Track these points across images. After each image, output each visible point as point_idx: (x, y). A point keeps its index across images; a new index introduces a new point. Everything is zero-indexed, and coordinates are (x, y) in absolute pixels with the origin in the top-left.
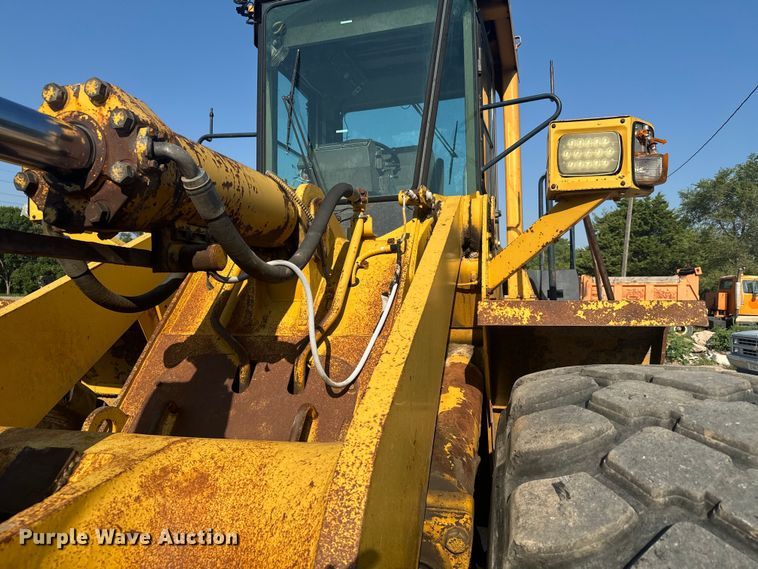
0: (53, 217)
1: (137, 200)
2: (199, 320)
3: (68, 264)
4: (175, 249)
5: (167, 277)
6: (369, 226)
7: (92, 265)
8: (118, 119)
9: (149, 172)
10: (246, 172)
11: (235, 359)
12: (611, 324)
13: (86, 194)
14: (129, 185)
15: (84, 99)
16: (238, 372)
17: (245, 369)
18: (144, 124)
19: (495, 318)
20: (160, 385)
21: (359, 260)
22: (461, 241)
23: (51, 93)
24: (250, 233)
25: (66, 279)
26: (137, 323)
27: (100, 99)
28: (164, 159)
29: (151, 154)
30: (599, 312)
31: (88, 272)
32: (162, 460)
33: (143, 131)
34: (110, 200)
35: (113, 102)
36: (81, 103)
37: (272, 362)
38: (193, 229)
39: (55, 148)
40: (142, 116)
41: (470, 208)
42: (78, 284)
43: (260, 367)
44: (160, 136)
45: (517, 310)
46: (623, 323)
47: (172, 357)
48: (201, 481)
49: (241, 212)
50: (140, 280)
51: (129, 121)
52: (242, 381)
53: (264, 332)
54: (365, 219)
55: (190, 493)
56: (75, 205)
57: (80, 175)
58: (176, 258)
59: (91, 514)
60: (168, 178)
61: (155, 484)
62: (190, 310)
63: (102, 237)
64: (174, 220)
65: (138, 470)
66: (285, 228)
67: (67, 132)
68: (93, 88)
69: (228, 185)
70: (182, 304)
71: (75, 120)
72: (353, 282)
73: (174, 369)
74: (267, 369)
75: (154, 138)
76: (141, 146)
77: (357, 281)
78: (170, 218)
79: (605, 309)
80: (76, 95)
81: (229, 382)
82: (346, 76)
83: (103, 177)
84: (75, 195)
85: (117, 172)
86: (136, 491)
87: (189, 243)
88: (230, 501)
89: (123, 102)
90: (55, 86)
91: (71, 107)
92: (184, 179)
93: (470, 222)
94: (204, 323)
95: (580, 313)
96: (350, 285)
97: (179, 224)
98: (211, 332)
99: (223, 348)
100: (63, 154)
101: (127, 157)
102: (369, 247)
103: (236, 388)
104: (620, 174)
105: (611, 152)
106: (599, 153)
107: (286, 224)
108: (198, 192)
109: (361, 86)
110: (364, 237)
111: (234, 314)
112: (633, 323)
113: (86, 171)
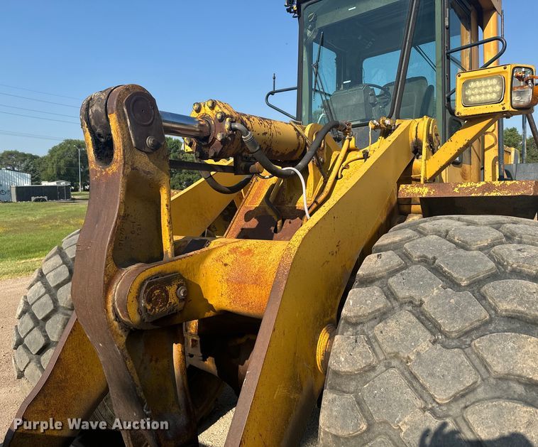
0: (198, 155)
1: (226, 147)
2: (261, 199)
3: (203, 173)
4: (243, 165)
5: (243, 178)
6: (352, 144)
7: (212, 173)
8: (219, 116)
9: (230, 135)
10: (276, 125)
11: (275, 218)
12: (473, 195)
13: (209, 146)
14: (224, 141)
15: (207, 108)
16: (277, 224)
17: (280, 222)
18: (228, 116)
19: (408, 193)
20: (242, 229)
21: (344, 164)
22: (411, 149)
23: (196, 107)
24: (278, 154)
25: (203, 179)
26: (233, 201)
27: (212, 108)
28: (235, 130)
29: (231, 128)
30: (467, 188)
31: (211, 176)
32: (237, 244)
33: (228, 119)
34: (217, 147)
35: (217, 108)
36: (206, 110)
37: (293, 219)
38: (250, 155)
39: (198, 130)
40: (227, 112)
41: (417, 128)
42: (207, 181)
43: (287, 221)
44: (234, 120)
45: (421, 189)
46: (480, 194)
47: (248, 217)
48: (249, 251)
49: (272, 145)
50: (230, 180)
51: (222, 116)
52: (278, 228)
53: (290, 205)
54: (350, 140)
55: (245, 255)
56: (205, 150)
57: (207, 138)
58: (243, 169)
59: (214, 256)
60: (237, 137)
61: (234, 251)
62: (256, 195)
63: (215, 161)
64: (242, 152)
65: (228, 246)
66: (297, 150)
67: (201, 123)
68: (210, 104)
69: (265, 134)
70: (253, 192)
71: (204, 117)
72: (339, 177)
73: (249, 222)
74: (290, 223)
75: (231, 122)
76: (227, 126)
77: (342, 176)
78: (240, 152)
79: (471, 187)
80: (204, 106)
81: (273, 228)
82: (359, 38)
83: (215, 139)
84: (206, 146)
85: (219, 137)
86: (227, 252)
87: (249, 161)
88: (258, 258)
89: (220, 108)
90: (197, 103)
91: (202, 111)
92: (243, 137)
93: (416, 136)
94: (262, 201)
95: (456, 190)
96: (337, 178)
97: (244, 154)
98: (266, 205)
99: (270, 212)
100: (201, 131)
101: (222, 130)
102: (352, 156)
103: (276, 231)
104: (502, 103)
105: (498, 88)
106: (490, 89)
107: (298, 148)
108: (248, 142)
109: (372, 41)
110: (349, 150)
111: (277, 196)
112: (486, 194)
113: (209, 137)
